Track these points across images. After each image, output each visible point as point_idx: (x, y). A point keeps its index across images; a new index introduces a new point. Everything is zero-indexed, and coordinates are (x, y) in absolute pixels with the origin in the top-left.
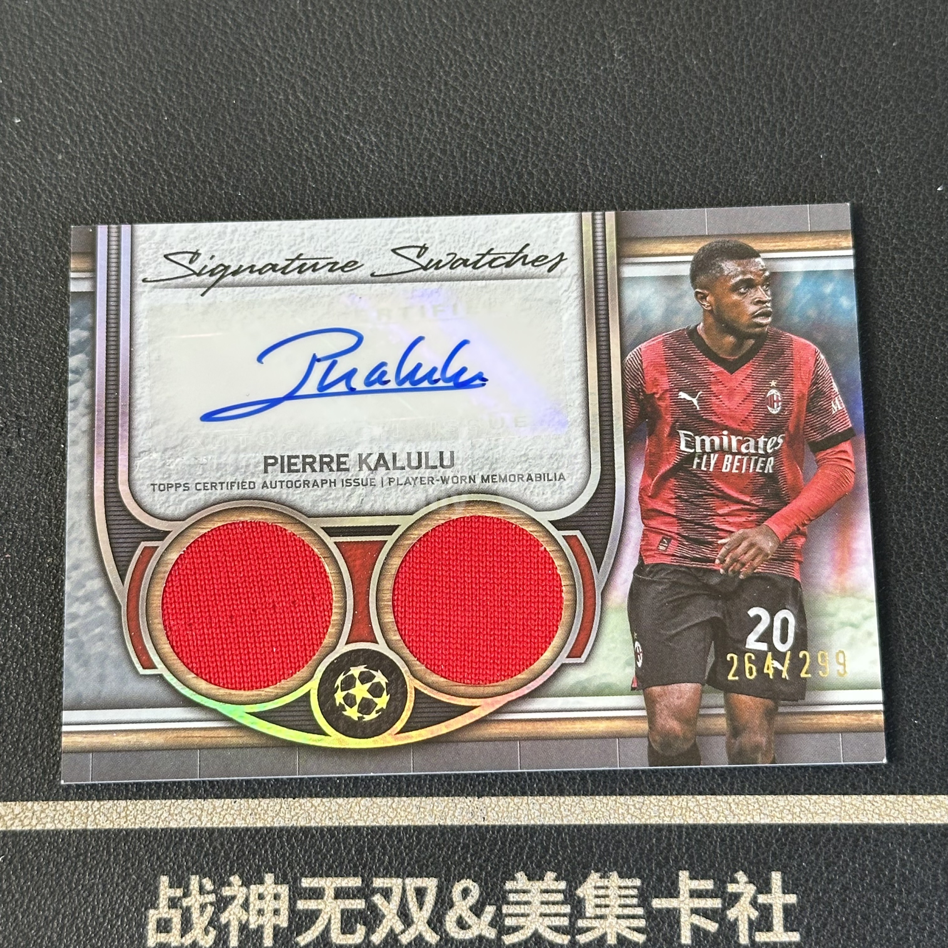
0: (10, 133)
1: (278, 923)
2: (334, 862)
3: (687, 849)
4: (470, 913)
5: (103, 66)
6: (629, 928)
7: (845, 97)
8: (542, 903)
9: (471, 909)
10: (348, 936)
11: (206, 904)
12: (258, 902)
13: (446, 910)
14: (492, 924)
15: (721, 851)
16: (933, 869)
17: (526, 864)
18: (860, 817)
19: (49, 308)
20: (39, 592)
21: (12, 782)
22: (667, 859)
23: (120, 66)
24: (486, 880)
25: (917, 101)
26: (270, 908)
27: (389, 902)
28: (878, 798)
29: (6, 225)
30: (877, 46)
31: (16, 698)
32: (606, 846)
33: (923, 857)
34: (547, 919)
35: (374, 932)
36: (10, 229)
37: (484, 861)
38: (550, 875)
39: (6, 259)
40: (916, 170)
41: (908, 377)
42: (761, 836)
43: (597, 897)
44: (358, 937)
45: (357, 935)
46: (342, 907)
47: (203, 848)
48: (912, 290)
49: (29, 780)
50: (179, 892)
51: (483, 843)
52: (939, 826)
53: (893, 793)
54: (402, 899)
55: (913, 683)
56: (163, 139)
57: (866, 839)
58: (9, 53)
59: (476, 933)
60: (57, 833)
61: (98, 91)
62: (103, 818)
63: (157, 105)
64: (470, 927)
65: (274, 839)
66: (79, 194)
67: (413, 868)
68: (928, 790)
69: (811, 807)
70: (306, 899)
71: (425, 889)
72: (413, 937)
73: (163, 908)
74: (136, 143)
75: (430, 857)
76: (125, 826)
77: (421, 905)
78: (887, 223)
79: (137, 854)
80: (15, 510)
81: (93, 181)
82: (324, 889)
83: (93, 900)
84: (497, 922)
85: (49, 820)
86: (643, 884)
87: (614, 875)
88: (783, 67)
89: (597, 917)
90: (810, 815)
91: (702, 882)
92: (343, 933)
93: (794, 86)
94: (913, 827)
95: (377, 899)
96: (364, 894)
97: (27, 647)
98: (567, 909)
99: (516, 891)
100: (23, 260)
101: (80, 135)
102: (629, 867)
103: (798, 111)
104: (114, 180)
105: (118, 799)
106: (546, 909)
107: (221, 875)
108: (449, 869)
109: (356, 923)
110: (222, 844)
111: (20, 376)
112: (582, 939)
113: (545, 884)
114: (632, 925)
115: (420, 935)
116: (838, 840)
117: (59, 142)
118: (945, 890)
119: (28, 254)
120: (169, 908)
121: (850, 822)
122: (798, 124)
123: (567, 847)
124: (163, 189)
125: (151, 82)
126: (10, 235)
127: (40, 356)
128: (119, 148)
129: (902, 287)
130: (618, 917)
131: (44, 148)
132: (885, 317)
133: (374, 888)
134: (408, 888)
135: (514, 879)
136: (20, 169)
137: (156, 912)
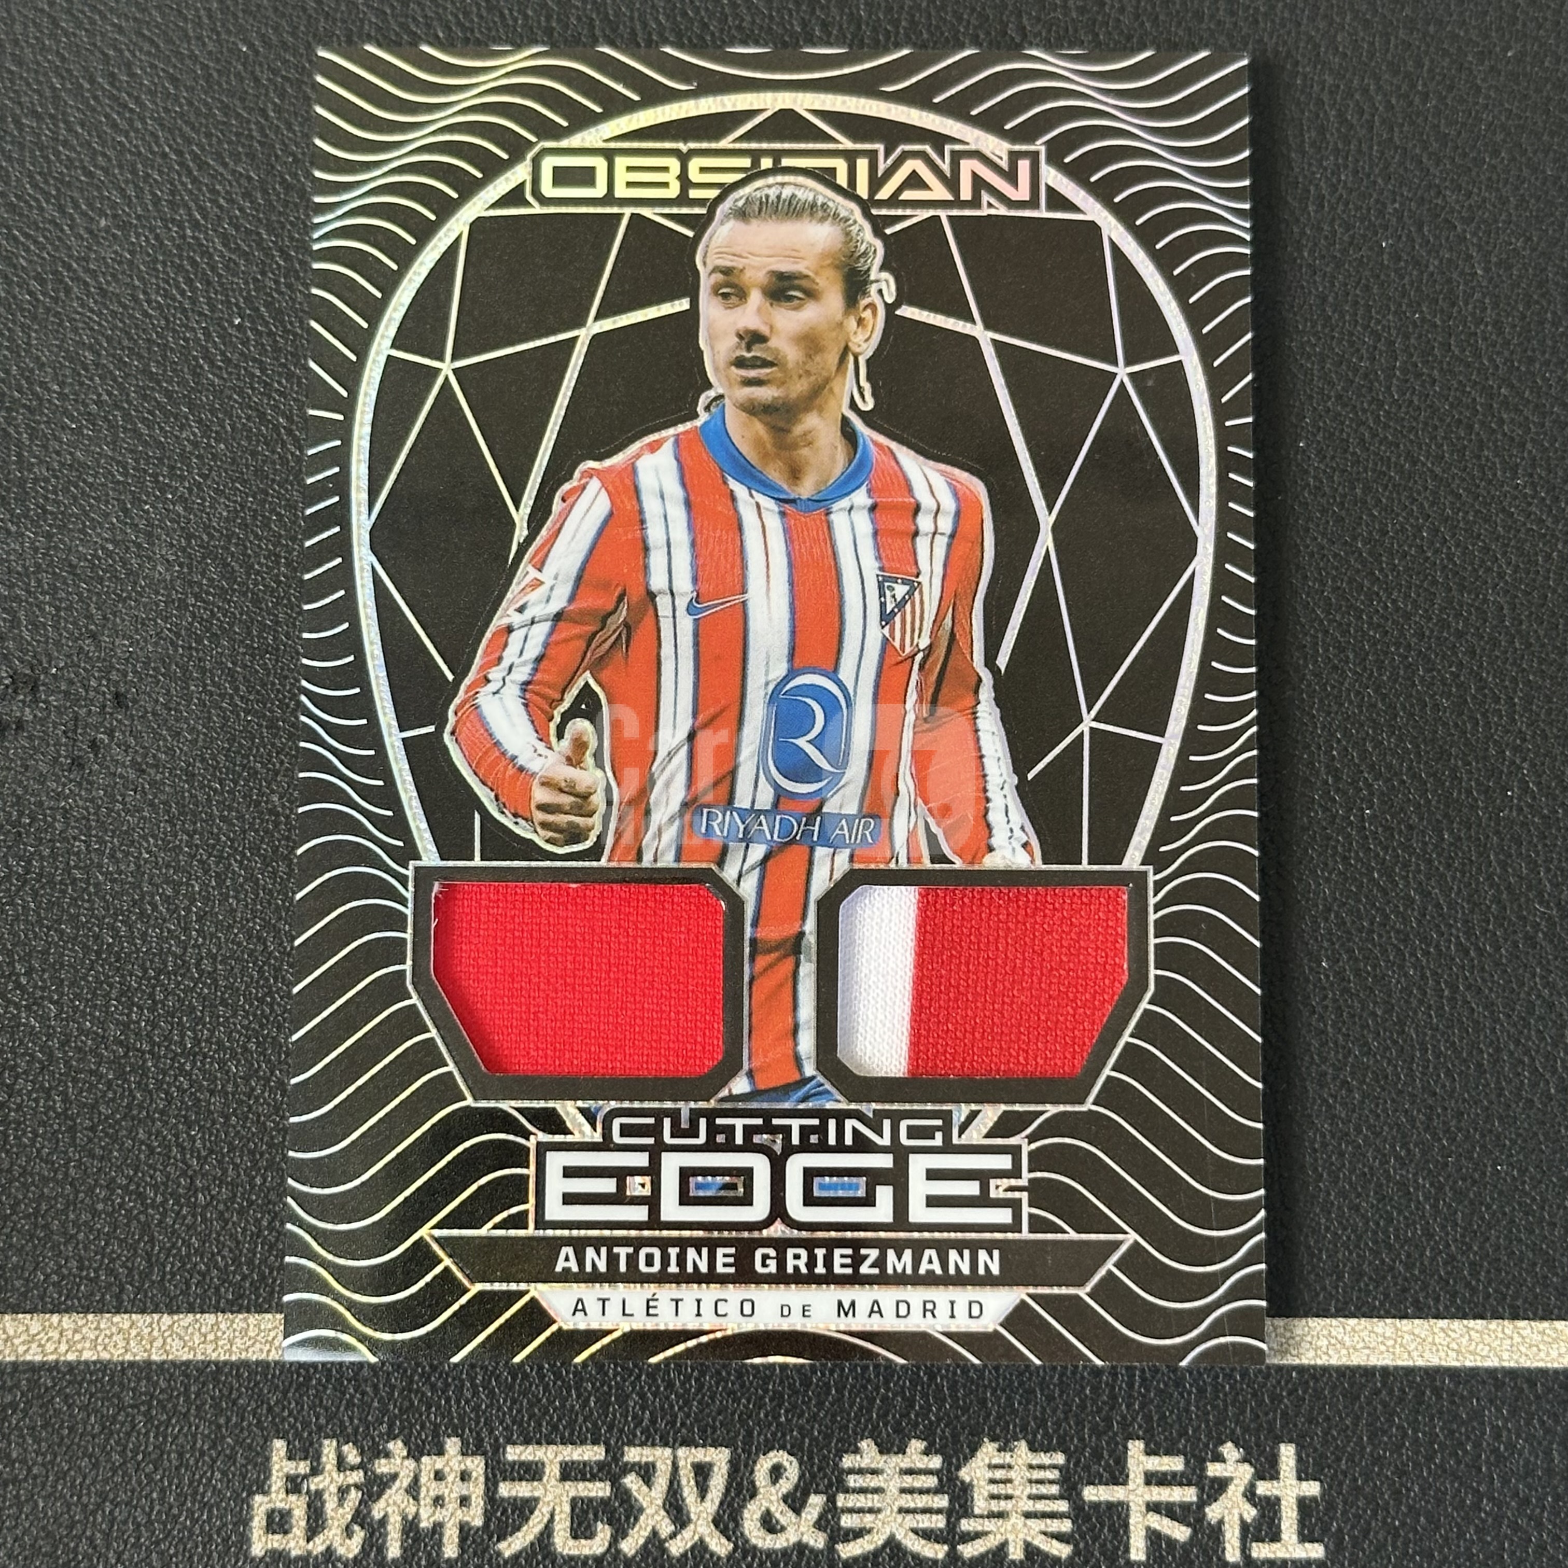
0: (18, 180)
1: (467, 1519)
2: (560, 1420)
3: (1143, 1406)
4: (783, 1507)
5: (175, 67)
6: (1045, 1533)
7: (1425, 146)
8: (903, 1491)
9: (785, 1499)
10: (583, 1541)
11: (348, 1487)
12: (434, 1484)
13: (744, 1500)
14: (820, 1524)
15: (1198, 1408)
16: (1545, 1443)
17: (876, 1427)
18: (1427, 1355)
19: (85, 481)
20: (70, 965)
21: (27, 1280)
22: (1108, 1420)
23: (205, 67)
24: (811, 1453)
25: (1546, 153)
26: (454, 1495)
27: (649, 1487)
28: (1456, 1324)
29: (11, 339)
30: (1481, 56)
31: (33, 1141)
32: (1009, 1398)
33: (1528, 1423)
34: (909, 1517)
35: (625, 1535)
36: (18, 346)
37: (808, 1421)
38: (916, 1445)
39: (12, 397)
40: (1544, 270)
41: (1521, 623)
42: (1265, 1385)
43: (993, 1481)
44: (597, 1545)
45: (598, 1539)
46: (573, 1493)
47: (344, 1394)
48: (1531, 475)
49: (55, 1278)
50: (303, 1467)
51: (806, 1393)
52: (1556, 1372)
53: (1482, 1318)
54: (671, 1482)
55: (1520, 1135)
56: (278, 195)
57: (1437, 1392)
58: (16, 42)
59: (793, 1539)
60: (103, 1366)
61: (166, 110)
62: (177, 1343)
63: (266, 136)
64: (783, 1529)
65: (462, 1381)
66: (134, 288)
67: (690, 1430)
68: (1540, 1312)
69: (1346, 1338)
70: (513, 1480)
71: (710, 1465)
72: (689, 1545)
73: (278, 1492)
74: (231, 201)
75: (719, 1413)
76: (214, 1356)
77: (703, 1491)
78: (1491, 360)
79: (234, 1403)
80: (30, 825)
81: (160, 267)
82: (543, 1464)
83: (161, 1480)
84: (828, 1521)
85: (87, 1345)
86: (1068, 1461)
87: (1022, 1446)
88: (1323, 89)
89: (992, 1515)
90: (1344, 1352)
91: (1166, 1459)
92: (575, 1537)
93: (1341, 123)
94: (1513, 1374)
95: (631, 1481)
96: (609, 1472)
97: (51, 1055)
98: (942, 1501)
99: (860, 1472)
100: (40, 400)
101: (136, 186)
102: (1046, 1434)
103: (1346, 167)
104: (193, 263)
105: (202, 1312)
106: (909, 1501)
107: (373, 1439)
108: (750, 1433)
109: (596, 1520)
110: (375, 1387)
111: (36, 598)
112: (968, 1551)
113: (907, 1460)
114: (1050, 1530)
115: (701, 1540)
116: (1391, 1392)
117: (102, 198)
118: (1564, 1478)
119: (49, 390)
120: (287, 1492)
121: (1411, 1363)
122: (1345, 186)
123: (944, 1400)
124: (276, 282)
125: (257, 97)
126: (19, 356)
127: (70, 565)
128: (202, 210)
129: (1514, 469)
130: (1028, 1515)
131: (76, 206)
132: (1486, 521)
133: (627, 1464)
134: (681, 1463)
135: (857, 1451)
136: (36, 242)
137: (266, 1499)
